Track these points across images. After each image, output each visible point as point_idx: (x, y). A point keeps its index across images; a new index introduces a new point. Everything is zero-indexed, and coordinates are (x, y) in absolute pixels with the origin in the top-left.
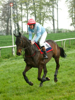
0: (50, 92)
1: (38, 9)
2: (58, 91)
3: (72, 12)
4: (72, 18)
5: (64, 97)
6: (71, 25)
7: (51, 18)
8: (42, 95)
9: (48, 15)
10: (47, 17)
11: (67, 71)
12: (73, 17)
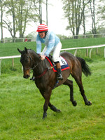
0: (36, 129)
1: (18, 5)
2: (48, 128)
3: (69, 9)
4: (69, 19)
5: (56, 136)
6: (68, 28)
7: (37, 18)
8: (23, 134)
9: (33, 13)
10: (32, 17)
11: (60, 97)
12: (71, 16)
